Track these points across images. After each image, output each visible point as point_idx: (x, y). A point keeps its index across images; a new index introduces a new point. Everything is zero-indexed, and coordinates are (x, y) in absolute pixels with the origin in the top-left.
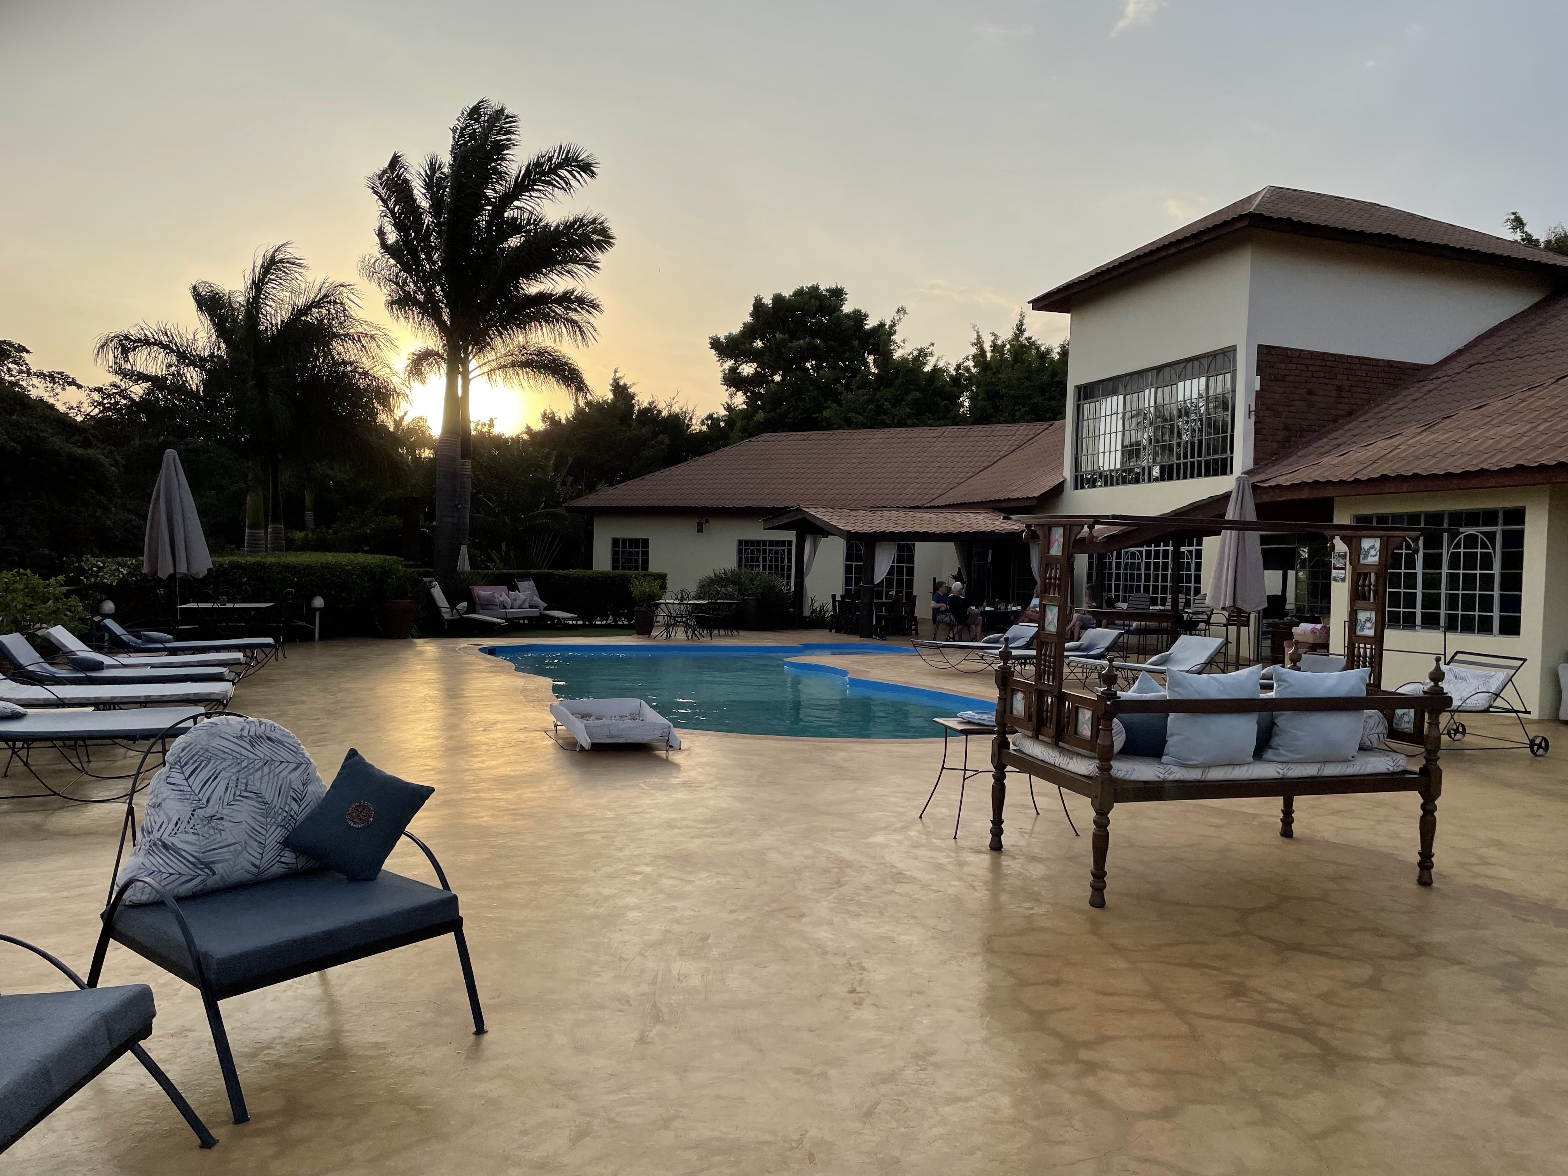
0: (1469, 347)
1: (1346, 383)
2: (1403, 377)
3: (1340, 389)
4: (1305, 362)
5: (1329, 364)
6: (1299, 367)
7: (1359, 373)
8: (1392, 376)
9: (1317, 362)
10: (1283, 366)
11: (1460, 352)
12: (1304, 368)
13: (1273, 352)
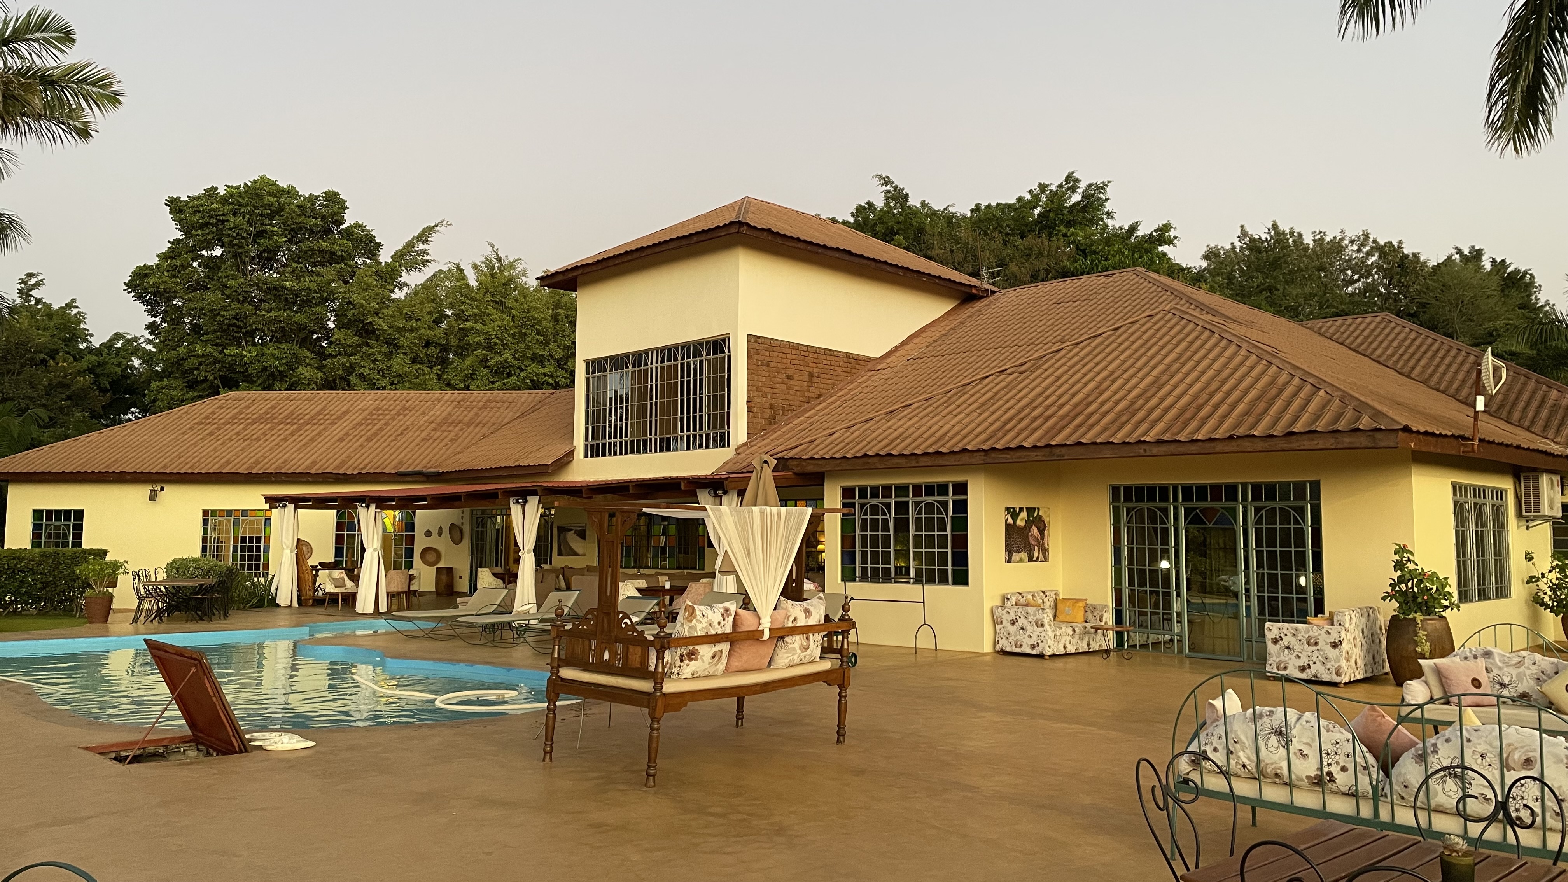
0: (903, 344)
1: (815, 370)
2: (857, 366)
3: (811, 375)
4: (784, 350)
5: (803, 353)
6: (781, 355)
7: (825, 362)
8: (849, 365)
9: (794, 352)
10: (767, 353)
11: (897, 348)
12: (784, 356)
13: (760, 340)
